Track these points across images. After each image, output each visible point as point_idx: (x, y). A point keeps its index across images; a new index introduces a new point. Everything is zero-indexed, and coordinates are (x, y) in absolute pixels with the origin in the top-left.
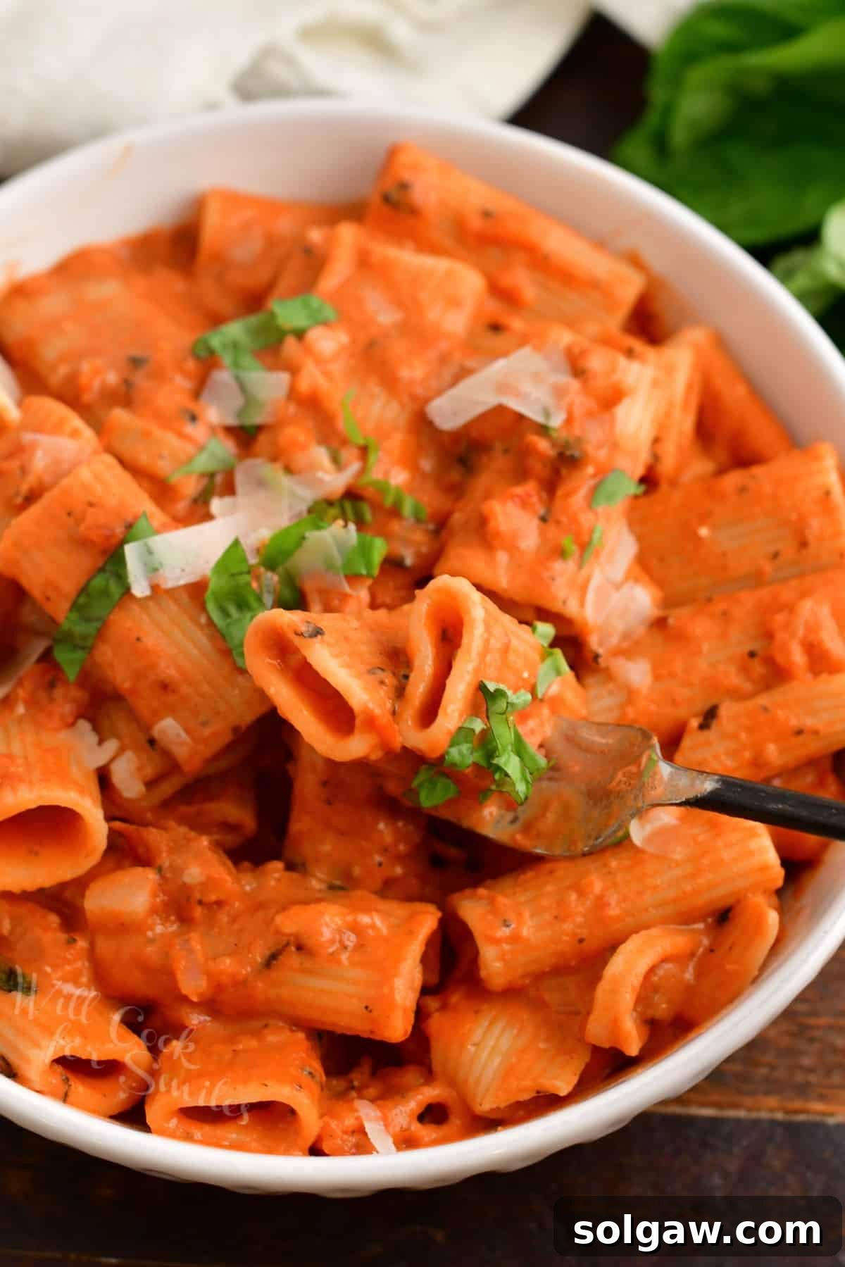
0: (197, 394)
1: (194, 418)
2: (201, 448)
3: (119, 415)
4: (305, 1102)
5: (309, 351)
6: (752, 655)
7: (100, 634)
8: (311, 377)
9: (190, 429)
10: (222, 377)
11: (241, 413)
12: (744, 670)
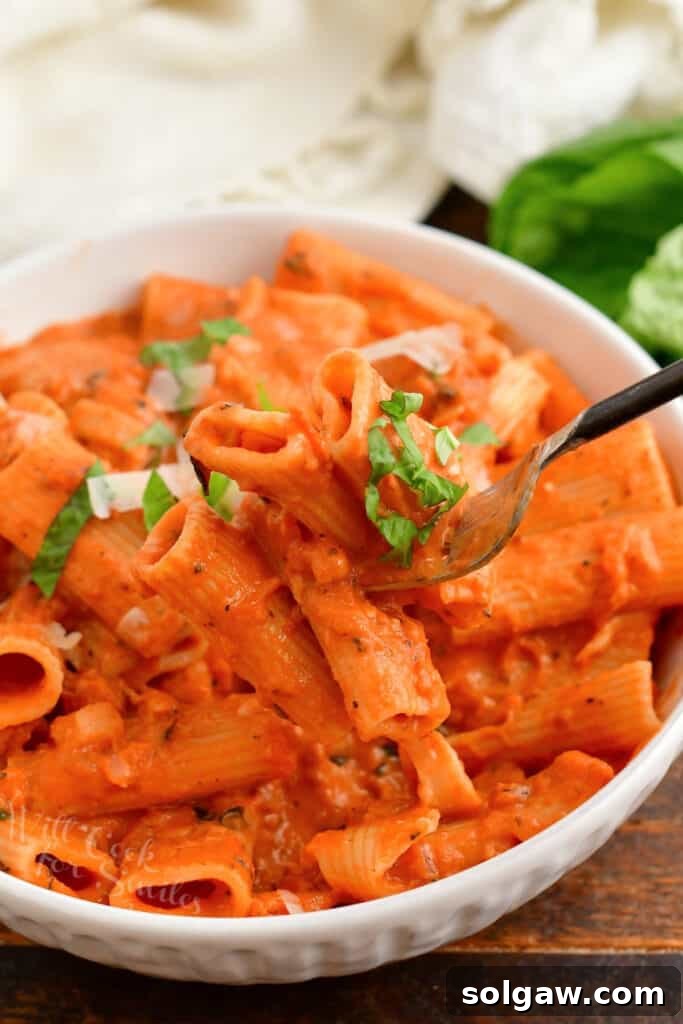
0: (144, 389)
1: (142, 404)
2: (148, 426)
3: (85, 404)
4: (239, 883)
5: (232, 352)
6: (586, 564)
7: (71, 555)
8: (233, 368)
9: (141, 412)
10: (163, 376)
11: (178, 400)
12: (579, 575)
